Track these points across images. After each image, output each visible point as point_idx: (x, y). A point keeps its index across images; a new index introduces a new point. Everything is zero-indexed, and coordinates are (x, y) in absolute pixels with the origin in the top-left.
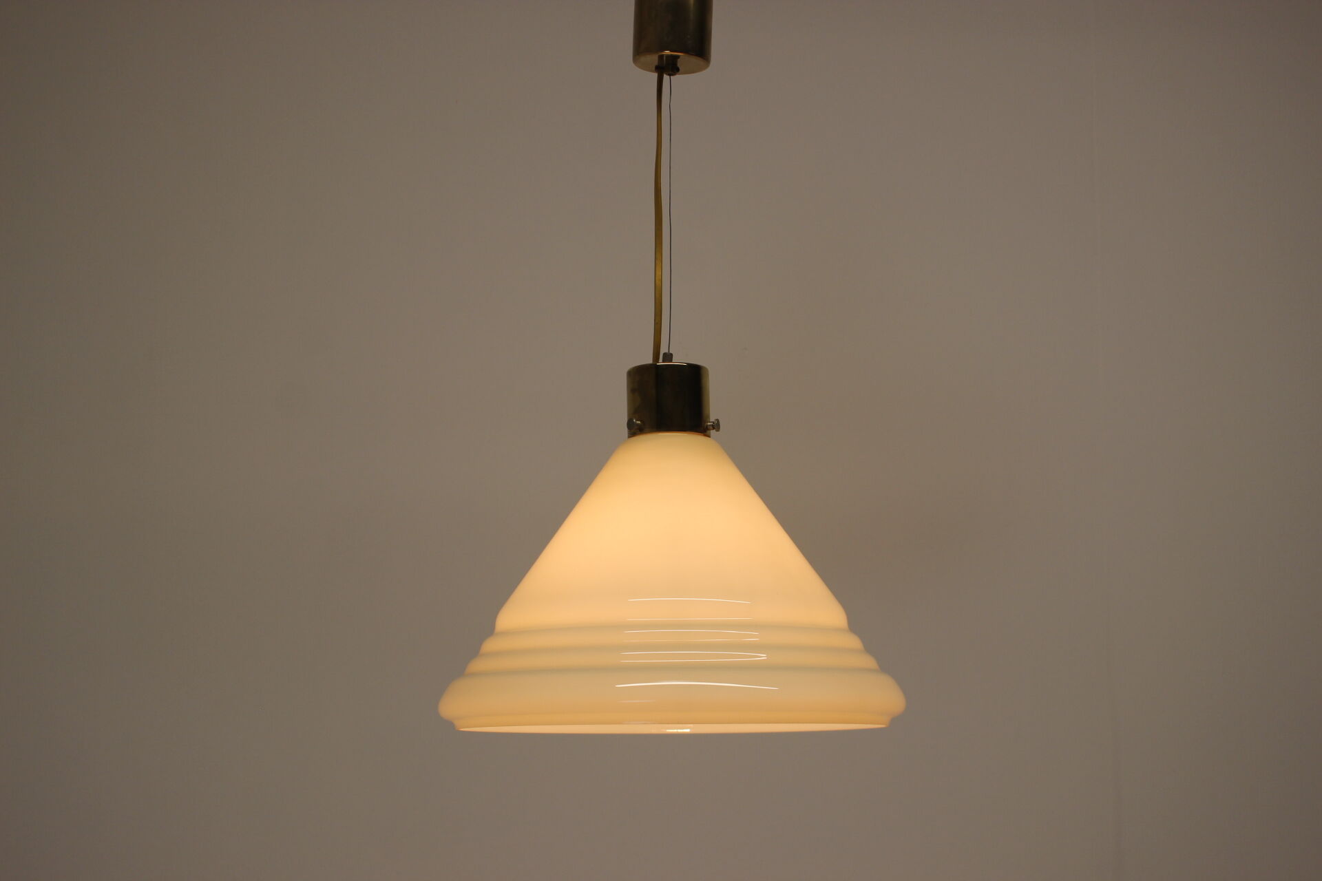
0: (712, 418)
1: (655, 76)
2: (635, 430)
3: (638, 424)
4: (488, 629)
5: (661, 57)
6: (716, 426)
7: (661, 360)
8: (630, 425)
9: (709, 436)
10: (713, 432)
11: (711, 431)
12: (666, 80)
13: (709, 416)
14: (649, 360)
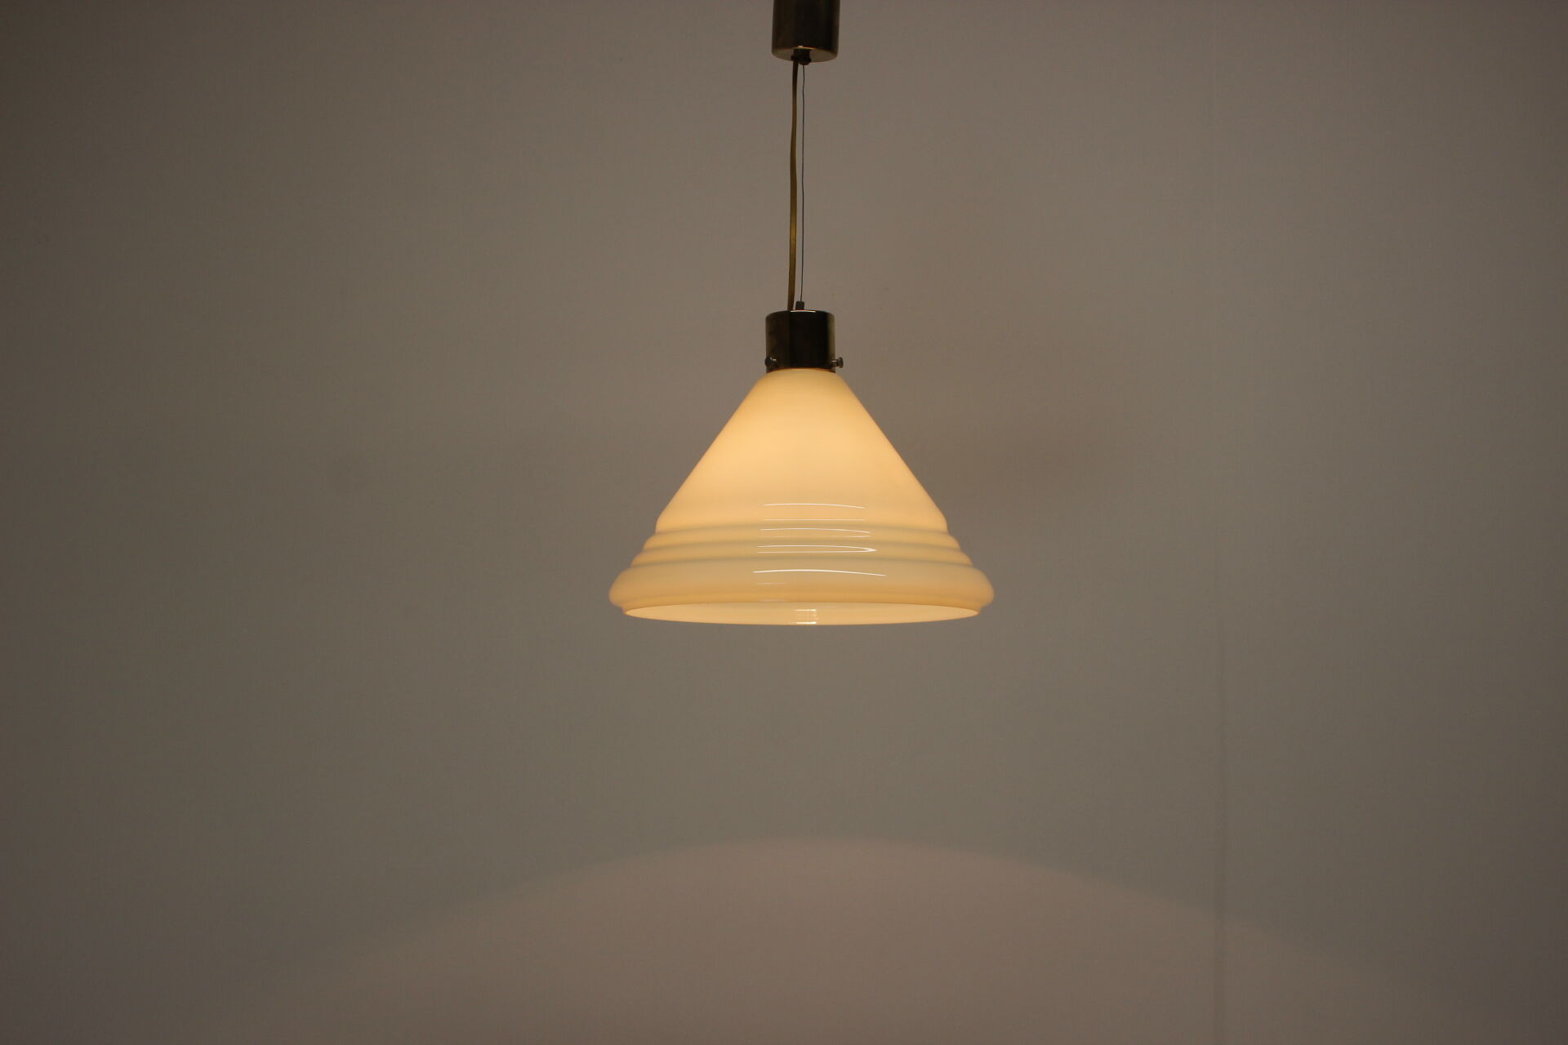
0: (837, 357)
1: (792, 63)
2: (772, 366)
3: (774, 362)
4: (651, 531)
5: (796, 51)
6: (840, 363)
7: (794, 308)
8: (768, 362)
9: (834, 372)
10: (837, 368)
12: (800, 67)
13: (834, 355)
14: (784, 308)
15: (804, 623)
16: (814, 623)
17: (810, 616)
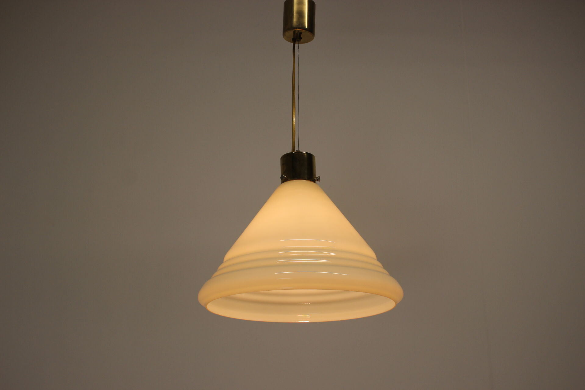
0: (317, 176)
1: (292, 44)
2: (284, 180)
3: (285, 178)
4: (221, 261)
5: (295, 32)
6: (319, 179)
7: (295, 151)
8: (282, 178)
9: (316, 183)
10: (317, 182)
11: (317, 181)
12: (296, 45)
13: (315, 175)
14: (289, 151)
15: (302, 322)
16: (308, 321)
17: (305, 318)
